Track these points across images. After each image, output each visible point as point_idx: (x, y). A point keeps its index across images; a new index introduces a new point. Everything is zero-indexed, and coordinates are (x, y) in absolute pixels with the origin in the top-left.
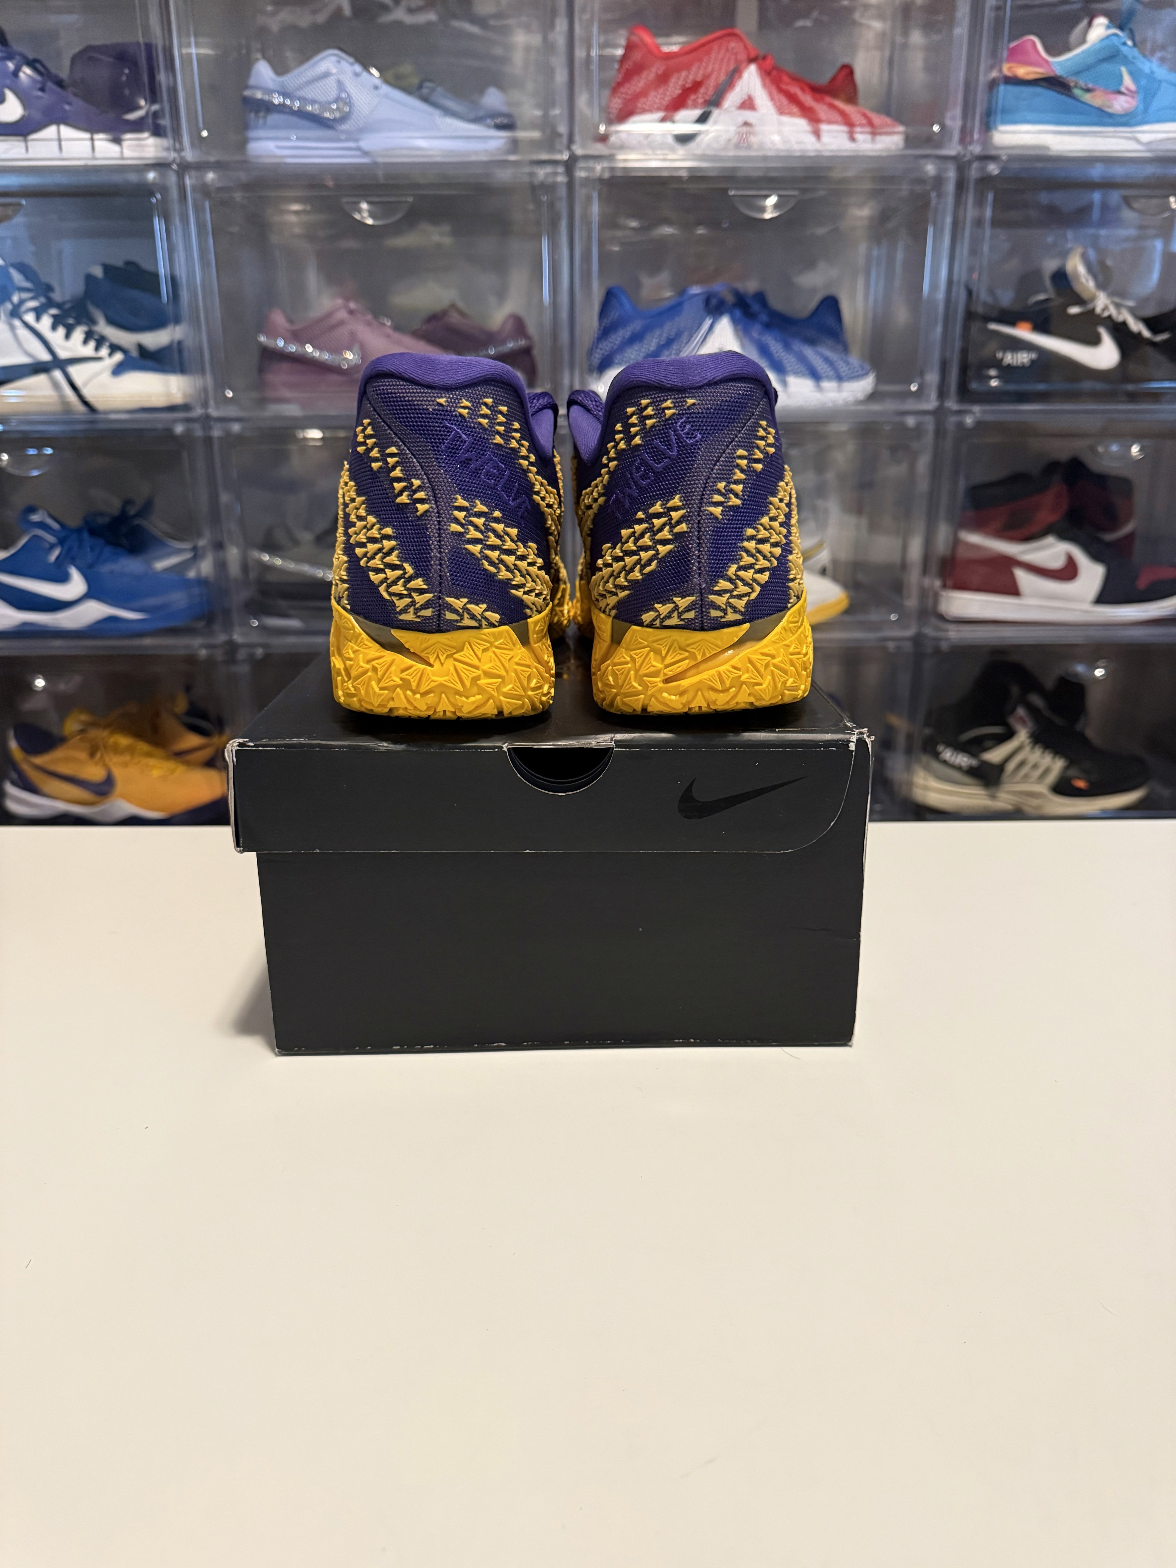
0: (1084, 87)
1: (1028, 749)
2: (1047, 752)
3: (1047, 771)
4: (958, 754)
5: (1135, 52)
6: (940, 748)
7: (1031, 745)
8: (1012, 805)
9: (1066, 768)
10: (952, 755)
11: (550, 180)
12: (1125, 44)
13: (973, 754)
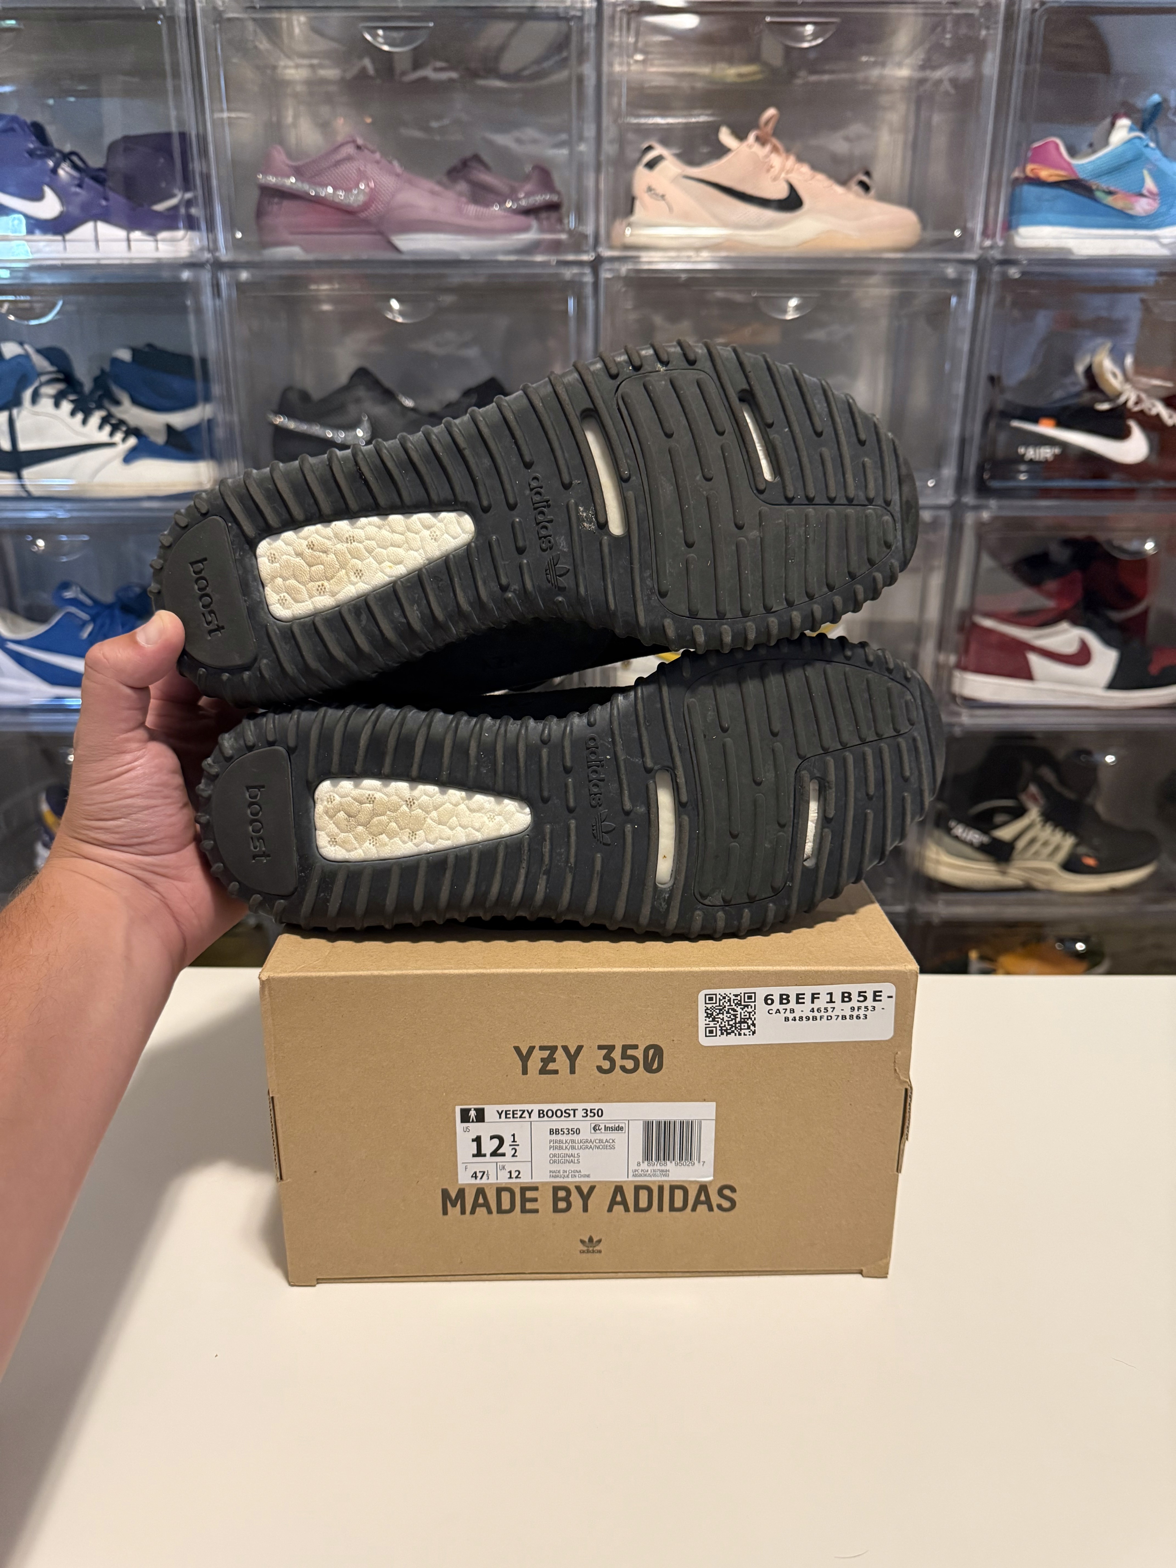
0: (1107, 190)
1: (1039, 826)
2: (1057, 830)
3: (1057, 848)
4: (969, 830)
5: (1158, 154)
6: (952, 824)
7: (1042, 823)
8: (1022, 880)
9: (1077, 845)
10: (964, 831)
11: (577, 279)
12: (1147, 146)
13: (985, 831)
